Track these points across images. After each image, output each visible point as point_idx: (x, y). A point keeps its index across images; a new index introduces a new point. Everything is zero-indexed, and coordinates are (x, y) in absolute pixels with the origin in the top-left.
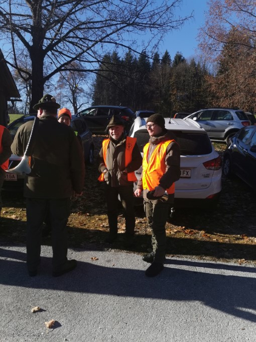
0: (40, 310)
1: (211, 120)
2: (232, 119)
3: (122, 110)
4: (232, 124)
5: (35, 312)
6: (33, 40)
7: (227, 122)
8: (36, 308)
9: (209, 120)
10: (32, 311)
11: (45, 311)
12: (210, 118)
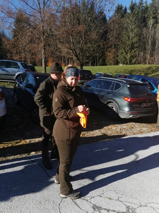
1: (6, 67)
2: (19, 68)
4: (19, 71)
7: (16, 70)
9: (4, 67)
12: (5, 67)
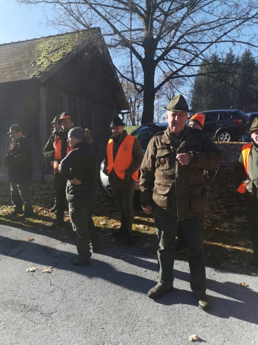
0: (200, 340)
3: (234, 113)
5: (193, 341)
6: (146, 53)
8: (194, 336)
10: (190, 339)
11: (205, 342)
